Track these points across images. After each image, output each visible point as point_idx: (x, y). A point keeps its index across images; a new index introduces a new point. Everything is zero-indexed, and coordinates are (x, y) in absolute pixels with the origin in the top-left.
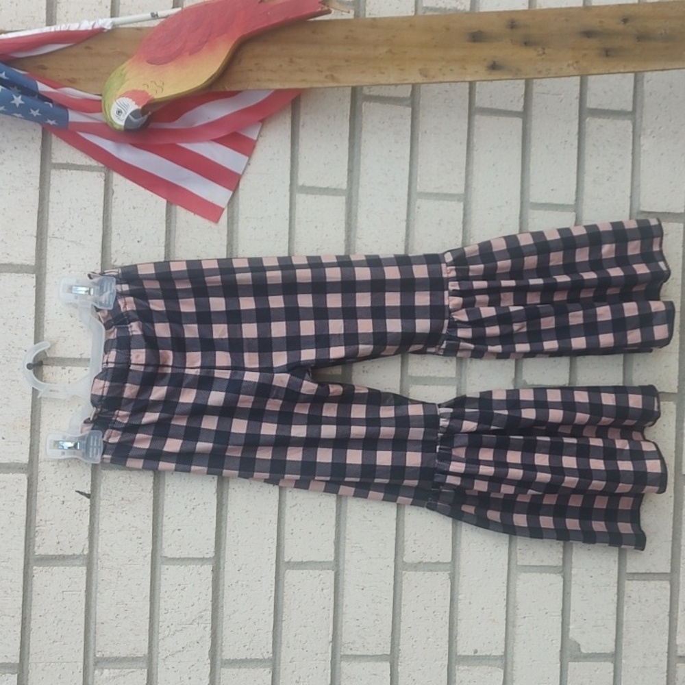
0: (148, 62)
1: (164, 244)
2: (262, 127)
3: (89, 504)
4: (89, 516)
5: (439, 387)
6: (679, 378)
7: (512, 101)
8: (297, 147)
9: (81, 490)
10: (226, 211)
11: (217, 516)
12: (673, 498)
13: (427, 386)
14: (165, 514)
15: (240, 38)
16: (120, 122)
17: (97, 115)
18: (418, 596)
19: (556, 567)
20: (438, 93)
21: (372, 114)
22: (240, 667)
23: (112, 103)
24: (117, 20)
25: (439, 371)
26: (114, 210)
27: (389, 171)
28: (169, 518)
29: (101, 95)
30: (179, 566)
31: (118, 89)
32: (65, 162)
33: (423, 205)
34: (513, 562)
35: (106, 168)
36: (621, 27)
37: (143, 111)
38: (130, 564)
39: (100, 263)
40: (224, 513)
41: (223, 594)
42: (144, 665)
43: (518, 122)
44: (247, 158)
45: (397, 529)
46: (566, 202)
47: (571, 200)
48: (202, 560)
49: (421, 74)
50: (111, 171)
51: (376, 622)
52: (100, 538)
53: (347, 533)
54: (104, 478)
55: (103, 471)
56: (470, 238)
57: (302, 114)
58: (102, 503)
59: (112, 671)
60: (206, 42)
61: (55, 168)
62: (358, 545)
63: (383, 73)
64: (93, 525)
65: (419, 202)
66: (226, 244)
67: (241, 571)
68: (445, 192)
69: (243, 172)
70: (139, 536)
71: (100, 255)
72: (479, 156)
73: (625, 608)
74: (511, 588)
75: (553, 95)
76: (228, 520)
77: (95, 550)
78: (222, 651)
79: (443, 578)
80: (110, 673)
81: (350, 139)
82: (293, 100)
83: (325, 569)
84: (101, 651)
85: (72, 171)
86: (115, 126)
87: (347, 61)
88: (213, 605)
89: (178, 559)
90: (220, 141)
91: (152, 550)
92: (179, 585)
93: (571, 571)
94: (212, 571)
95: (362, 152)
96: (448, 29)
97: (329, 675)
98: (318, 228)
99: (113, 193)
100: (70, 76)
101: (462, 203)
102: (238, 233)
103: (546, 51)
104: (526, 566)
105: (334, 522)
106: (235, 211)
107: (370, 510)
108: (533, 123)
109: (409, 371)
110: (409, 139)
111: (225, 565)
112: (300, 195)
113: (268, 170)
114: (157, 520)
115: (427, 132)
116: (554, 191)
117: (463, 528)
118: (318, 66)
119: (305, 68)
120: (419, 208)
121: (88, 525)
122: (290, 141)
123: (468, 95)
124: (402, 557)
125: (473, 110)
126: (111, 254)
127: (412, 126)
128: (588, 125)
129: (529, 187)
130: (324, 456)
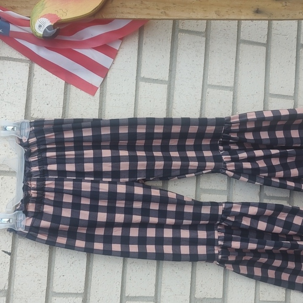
1: (62, 107)
3: (10, 259)
4: (9, 266)
5: (218, 195)
7: (260, 38)
8: (141, 56)
9: (5, 251)
10: (99, 89)
11: (86, 268)
13: (211, 195)
14: (55, 266)
16: (40, 32)
17: (27, 28)
19: (281, 302)
20: (220, 31)
21: (184, 40)
23: (36, 21)
25: (217, 186)
26: (34, 85)
27: (192, 72)
28: (58, 269)
29: (30, 17)
30: (62, 298)
31: (40, 13)
32: (6, 56)
33: (211, 92)
34: (257, 299)
35: (30, 61)
38: (33, 296)
39: (24, 115)
40: (90, 266)
43: (264, 49)
44: (113, 60)
45: (191, 278)
46: (289, 95)
47: (291, 93)
48: (77, 295)
49: (216, 13)
50: (34, 63)
52: (15, 280)
53: (162, 280)
54: (20, 243)
55: (19, 239)
56: (237, 111)
57: (144, 37)
58: (18, 258)
62: (169, 287)
63: (194, 12)
64: (12, 272)
65: (208, 90)
66: (98, 108)
67: (99, 301)
68: (223, 85)
69: (110, 68)
70: (39, 279)
71: (24, 111)
72: (242, 66)
75: (283, 35)
76: (93, 271)
77: (12, 287)
81: (170, 53)
83: (149, 301)
85: (10, 62)
86: (37, 34)
87: (174, 4)
89: (62, 293)
90: (97, 49)
91: (47, 288)
94: (82, 301)
95: (178, 60)
98: (151, 102)
99: (34, 75)
100: (12, 5)
101: (232, 92)
102: (105, 102)
103: (287, 4)
104: (265, 301)
105: (155, 273)
106: (104, 90)
107: (176, 266)
108: (271, 50)
109: (200, 185)
110: (204, 55)
111: (90, 298)
112: (142, 83)
113: (124, 68)
114: (50, 269)
115: (214, 51)
116: (282, 88)
117: (230, 278)
118: (158, 6)
119: (149, 7)
120: (208, 93)
121: (9, 271)
122: (137, 51)
123: (237, 33)
124: (194, 295)
125: (239, 41)
126: (31, 111)
127: (206, 48)
128: (301, 53)
129: (269, 85)
130: (151, 233)
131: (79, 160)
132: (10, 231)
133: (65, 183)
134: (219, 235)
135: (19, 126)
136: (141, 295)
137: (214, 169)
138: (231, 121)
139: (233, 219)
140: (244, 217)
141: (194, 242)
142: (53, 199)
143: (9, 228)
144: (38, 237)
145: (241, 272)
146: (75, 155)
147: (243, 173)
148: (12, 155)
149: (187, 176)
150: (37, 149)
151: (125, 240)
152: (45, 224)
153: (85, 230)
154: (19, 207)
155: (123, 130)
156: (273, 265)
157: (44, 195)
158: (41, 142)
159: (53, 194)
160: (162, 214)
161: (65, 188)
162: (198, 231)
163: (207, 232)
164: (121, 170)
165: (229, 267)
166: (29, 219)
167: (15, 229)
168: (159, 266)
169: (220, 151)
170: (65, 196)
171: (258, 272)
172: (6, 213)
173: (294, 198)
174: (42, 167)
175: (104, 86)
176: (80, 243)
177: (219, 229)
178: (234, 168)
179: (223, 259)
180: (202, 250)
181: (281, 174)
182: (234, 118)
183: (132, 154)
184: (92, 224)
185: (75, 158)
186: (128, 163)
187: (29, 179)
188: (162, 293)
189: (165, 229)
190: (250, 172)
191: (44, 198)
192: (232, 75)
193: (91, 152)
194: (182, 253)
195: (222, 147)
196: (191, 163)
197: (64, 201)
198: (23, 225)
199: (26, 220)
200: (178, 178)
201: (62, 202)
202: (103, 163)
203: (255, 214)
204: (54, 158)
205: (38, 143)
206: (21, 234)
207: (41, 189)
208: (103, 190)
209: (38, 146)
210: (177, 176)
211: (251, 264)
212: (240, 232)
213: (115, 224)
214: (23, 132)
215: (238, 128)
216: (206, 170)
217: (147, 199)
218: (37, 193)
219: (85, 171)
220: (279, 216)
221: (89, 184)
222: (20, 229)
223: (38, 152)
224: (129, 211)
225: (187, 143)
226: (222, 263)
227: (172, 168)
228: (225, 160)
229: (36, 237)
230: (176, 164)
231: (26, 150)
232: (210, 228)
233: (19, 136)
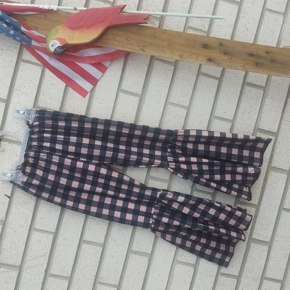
0: (68, 27)
1: (61, 102)
2: (111, 62)
3: (9, 201)
4: (8, 206)
5: (161, 183)
6: (259, 199)
7: (216, 73)
8: (124, 73)
9: (6, 195)
10: (89, 93)
11: (59, 216)
12: (246, 247)
13: (156, 181)
14: (39, 211)
15: (108, 26)
16: (52, 49)
17: (44, 44)
18: (134, 265)
19: (192, 264)
21: (158, 66)
22: (56, 278)
23: (51, 41)
24: (60, 7)
25: (162, 176)
26: (43, 84)
27: (159, 91)
28: (40, 213)
29: (47, 36)
30: (40, 233)
31: (54, 36)
32: (27, 60)
33: (171, 108)
34: (176, 259)
35: (43, 66)
36: (265, 55)
37: (63, 47)
38: (20, 228)
39: (33, 104)
40: (63, 215)
41: (56, 248)
42: (18, 269)
43: (217, 82)
44: (103, 74)
45: (131, 236)
46: (229, 119)
47: (231, 118)
49: (179, 56)
50: (45, 67)
51: (115, 271)
52: (10, 215)
53: (111, 234)
54: (17, 192)
55: (17, 188)
56: (187, 125)
57: (129, 60)
58: (14, 201)
59: (4, 269)
60: (94, 25)
61: (22, 61)
62: (114, 239)
63: (164, 53)
64: (9, 209)
65: (169, 106)
66: (86, 107)
67: (65, 240)
68: (181, 104)
69: (100, 79)
70: (26, 218)
71: (34, 101)
72: (198, 92)
73: (217, 286)
74: (173, 269)
75: (234, 73)
76: (64, 219)
77: (7, 219)
78: (50, 270)
79: (146, 259)
80: (3, 270)
81: (146, 74)
82: (126, 54)
83: (99, 246)
84: (2, 261)
85: (29, 64)
86: (50, 51)
87: (150, 45)
88: (50, 251)
89: (40, 230)
90: (93, 65)
91: (30, 224)
92: (39, 241)
93: (198, 267)
94: (53, 237)
95: (150, 81)
96: (194, 40)
97: (92, 288)
98: (126, 108)
99: (44, 76)
100: (36, 26)
101: (186, 110)
102: (92, 103)
103: (232, 58)
104: (180, 261)
105: (106, 228)
106: (93, 94)
107: (122, 226)
108: (223, 83)
109: (150, 174)
110: (171, 79)
111: (59, 237)
112: (121, 93)
113: (110, 80)
114: (35, 213)
115: (179, 78)
116: (225, 113)
117: (158, 241)
118: (138, 44)
119: (132, 43)
120: (168, 108)
121: (7, 209)
122: (122, 70)
123: (199, 66)
124: (131, 248)
125: (200, 73)
126: (38, 101)
127: (173, 74)
128: (245, 89)
129: (215, 109)
130: (108, 201)
131: (66, 143)
132: (11, 182)
133: (54, 157)
134: (155, 211)
135: (28, 112)
136: (94, 241)
137: (160, 165)
138: (178, 134)
139: (166, 202)
140: (174, 202)
141: (136, 213)
142: (44, 166)
143: (11, 181)
144: (30, 190)
145: (166, 239)
146: (64, 139)
147: (180, 171)
148: (21, 131)
149: (140, 166)
150: (38, 130)
151: (89, 203)
152: (35, 182)
153: (62, 191)
154: (20, 167)
155: (100, 127)
156: (190, 238)
157: (38, 162)
158: (42, 125)
159: (44, 163)
160: (118, 190)
161: (53, 160)
162: (141, 206)
163: (148, 207)
164: (94, 154)
165: (159, 234)
166: (25, 177)
167: (14, 182)
168: (110, 224)
169: (167, 153)
170: (52, 165)
171: (179, 241)
172: (10, 170)
173: (217, 193)
174: (39, 143)
175: (94, 92)
176: (58, 199)
177: (156, 207)
178: (174, 167)
179: (155, 228)
180: (141, 219)
181: (207, 177)
182: (180, 132)
183: (104, 144)
184: (68, 188)
185: (63, 140)
186: (100, 151)
187: (29, 149)
188: (109, 242)
189: (118, 200)
190: (186, 171)
191: (38, 164)
192: (188, 98)
193: (76, 138)
194: (127, 218)
195: (170, 150)
196: (144, 158)
197: (51, 168)
198: (21, 181)
199: (23, 177)
200: (134, 167)
201: (50, 169)
202: (82, 148)
203: (182, 202)
204: (49, 138)
205: (39, 126)
206: (19, 186)
207: (37, 158)
208: (79, 166)
209: (39, 128)
210: (133, 165)
211: (175, 235)
212: (170, 212)
213: (83, 191)
214: (30, 116)
215: (182, 139)
216: (154, 165)
217: (108, 178)
218: (33, 161)
219: (69, 151)
220: (199, 206)
221: (70, 161)
222: (18, 183)
223: (39, 132)
224: (94, 184)
225: (145, 143)
226: (154, 230)
227: (130, 159)
228: (169, 160)
229: (28, 190)
230: (134, 157)
231: (31, 130)
232: (150, 205)
233: (27, 119)
